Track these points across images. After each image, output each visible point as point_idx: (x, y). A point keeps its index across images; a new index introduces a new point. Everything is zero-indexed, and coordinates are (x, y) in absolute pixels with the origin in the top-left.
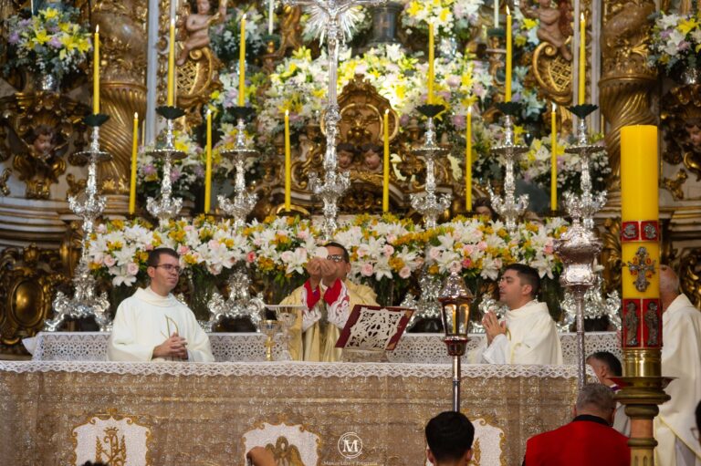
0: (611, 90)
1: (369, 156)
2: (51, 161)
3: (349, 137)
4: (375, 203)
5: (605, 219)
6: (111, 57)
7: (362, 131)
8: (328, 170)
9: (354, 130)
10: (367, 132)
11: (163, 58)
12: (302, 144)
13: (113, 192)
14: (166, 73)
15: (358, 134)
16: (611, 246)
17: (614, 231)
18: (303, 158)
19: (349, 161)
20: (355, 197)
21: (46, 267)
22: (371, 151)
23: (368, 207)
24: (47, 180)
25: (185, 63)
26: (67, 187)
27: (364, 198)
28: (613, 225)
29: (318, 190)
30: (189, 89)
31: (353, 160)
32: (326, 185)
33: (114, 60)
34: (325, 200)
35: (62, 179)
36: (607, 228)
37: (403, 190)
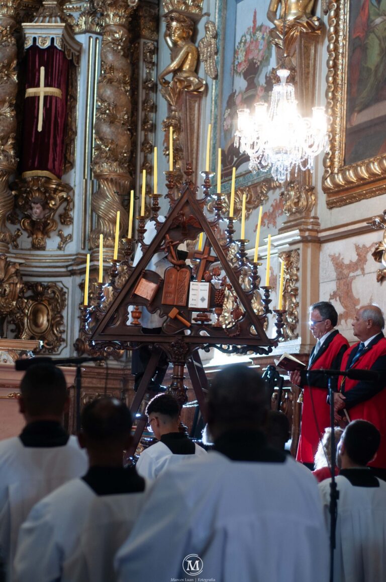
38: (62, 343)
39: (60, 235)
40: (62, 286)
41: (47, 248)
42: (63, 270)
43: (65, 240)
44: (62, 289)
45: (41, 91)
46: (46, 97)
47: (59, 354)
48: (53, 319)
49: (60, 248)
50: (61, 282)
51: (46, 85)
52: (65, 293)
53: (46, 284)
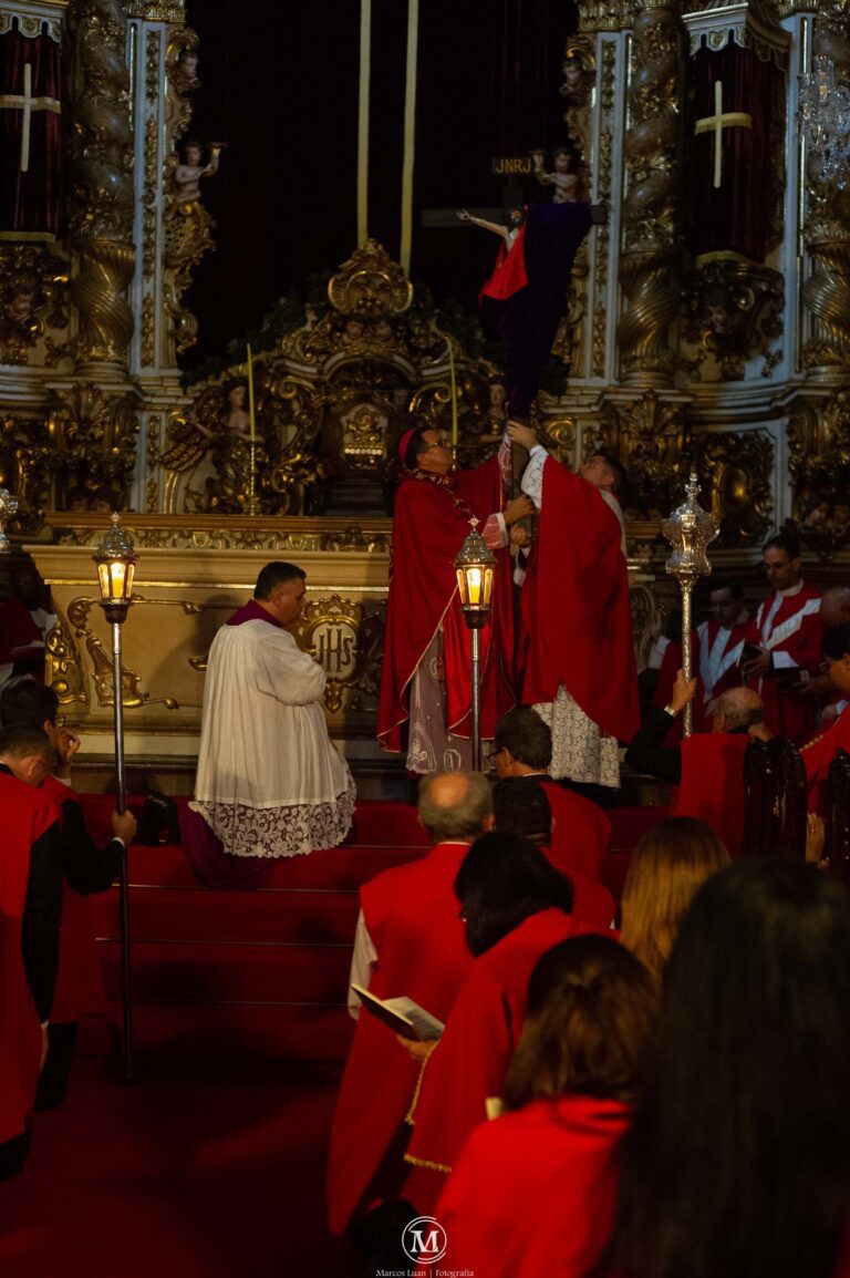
0: (634, 263)
1: (381, 328)
2: (30, 323)
3: (360, 307)
4: (385, 379)
5: (625, 401)
6: (97, 211)
7: (373, 300)
9: (365, 299)
10: (378, 302)
11: (150, 213)
13: (101, 360)
14: (154, 229)
15: (369, 303)
17: (635, 414)
18: (308, 328)
19: (359, 332)
21: (26, 439)
22: (383, 323)
23: (379, 381)
24: (25, 344)
25: (173, 219)
26: (46, 351)
27: (374, 372)
28: (633, 407)
30: (178, 248)
31: (363, 332)
33: (100, 214)
35: (40, 343)
36: (627, 411)
37: (415, 365)
38: (769, 527)
39: (765, 353)
40: (767, 435)
41: (746, 377)
42: (766, 409)
43: (772, 360)
44: (767, 440)
45: (719, 120)
46: (725, 131)
48: (756, 487)
49: (765, 375)
50: (765, 429)
51: (725, 111)
52: (772, 446)
53: (741, 435)
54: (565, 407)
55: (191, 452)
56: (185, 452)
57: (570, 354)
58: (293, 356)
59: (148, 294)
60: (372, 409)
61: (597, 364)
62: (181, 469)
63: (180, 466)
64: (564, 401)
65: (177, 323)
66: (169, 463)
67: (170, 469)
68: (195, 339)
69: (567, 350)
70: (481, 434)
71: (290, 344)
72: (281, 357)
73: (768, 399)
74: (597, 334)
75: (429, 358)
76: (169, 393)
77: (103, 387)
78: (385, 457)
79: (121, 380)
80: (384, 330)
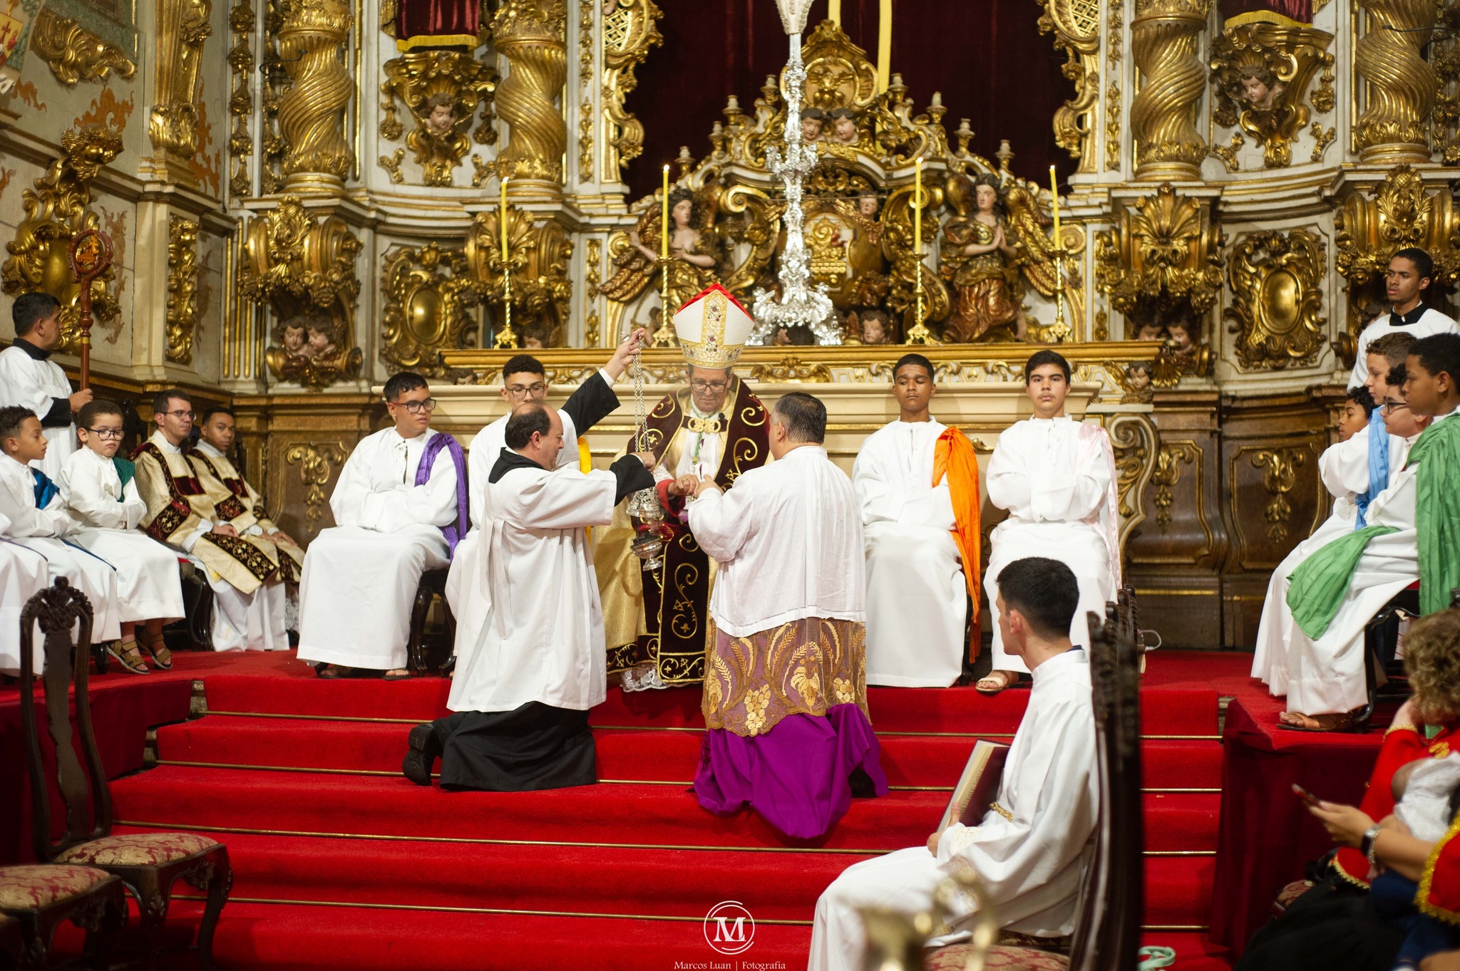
0: (1147, 33)
1: (843, 124)
2: (452, 139)
3: (817, 101)
4: (850, 184)
5: (1136, 198)
7: (832, 92)
8: (790, 142)
9: (822, 92)
10: (838, 94)
11: (587, 6)
12: (758, 112)
13: (527, 176)
14: (591, 25)
15: (827, 96)
16: (1143, 232)
17: (1148, 212)
18: (760, 129)
19: (817, 130)
20: (825, 177)
21: (447, 272)
22: (843, 118)
23: (841, 188)
24: (448, 163)
26: (474, 171)
27: (837, 176)
28: (1146, 205)
29: (778, 167)
30: (620, 45)
31: (822, 130)
32: (788, 162)
33: (524, 10)
34: (787, 180)
35: (466, 160)
36: (1140, 209)
37: (884, 166)
38: (1323, 344)
39: (1315, 133)
40: (1317, 232)
41: (1293, 163)
42: (1314, 200)
43: (1325, 141)
44: (1318, 238)
47: (1318, 367)
48: (1306, 297)
49: (1316, 159)
50: (1316, 224)
52: (1324, 245)
53: (1286, 235)
54: (1069, 208)
55: (635, 278)
56: (628, 279)
57: (1079, 145)
58: (742, 162)
59: (587, 99)
60: (833, 218)
61: (1112, 156)
62: (624, 299)
63: (623, 295)
64: (1071, 203)
65: (620, 132)
66: (612, 291)
67: (613, 300)
68: (641, 149)
69: (1076, 141)
70: (966, 244)
71: (739, 149)
72: (729, 164)
73: (1316, 188)
74: (1110, 119)
75: (902, 157)
76: (611, 212)
77: (526, 208)
78: (850, 275)
79: (549, 199)
80: (845, 126)
